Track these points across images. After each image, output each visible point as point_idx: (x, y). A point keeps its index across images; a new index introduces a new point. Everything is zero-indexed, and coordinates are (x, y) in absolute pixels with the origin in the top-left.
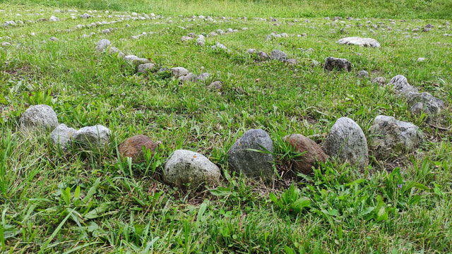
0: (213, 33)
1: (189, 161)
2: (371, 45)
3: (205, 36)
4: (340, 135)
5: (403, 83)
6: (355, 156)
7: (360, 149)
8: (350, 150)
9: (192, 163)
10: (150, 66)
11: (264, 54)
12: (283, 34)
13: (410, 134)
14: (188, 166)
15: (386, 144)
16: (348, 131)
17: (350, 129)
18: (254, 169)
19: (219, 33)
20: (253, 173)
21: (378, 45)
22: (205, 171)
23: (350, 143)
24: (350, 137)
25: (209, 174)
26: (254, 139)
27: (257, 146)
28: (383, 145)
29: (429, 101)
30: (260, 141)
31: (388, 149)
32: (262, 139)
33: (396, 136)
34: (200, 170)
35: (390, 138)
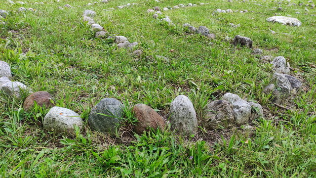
0: (176, 7)
1: (55, 117)
2: (293, 24)
3: (169, 8)
4: (174, 108)
5: (281, 63)
6: (184, 126)
7: (189, 121)
8: (181, 121)
9: (57, 118)
10: (103, 33)
11: (194, 28)
12: (228, 10)
13: (242, 112)
14: (54, 120)
15: (216, 118)
16: (180, 107)
17: (181, 105)
18: (105, 126)
19: (180, 7)
20: (104, 129)
21: (299, 24)
22: (66, 124)
23: (180, 116)
24: (180, 111)
25: (69, 127)
26: (104, 106)
27: (106, 112)
28: (213, 118)
29: (283, 83)
30: (108, 108)
31: (217, 122)
32: (111, 107)
33: (226, 112)
34: (63, 124)
35: (221, 114)
